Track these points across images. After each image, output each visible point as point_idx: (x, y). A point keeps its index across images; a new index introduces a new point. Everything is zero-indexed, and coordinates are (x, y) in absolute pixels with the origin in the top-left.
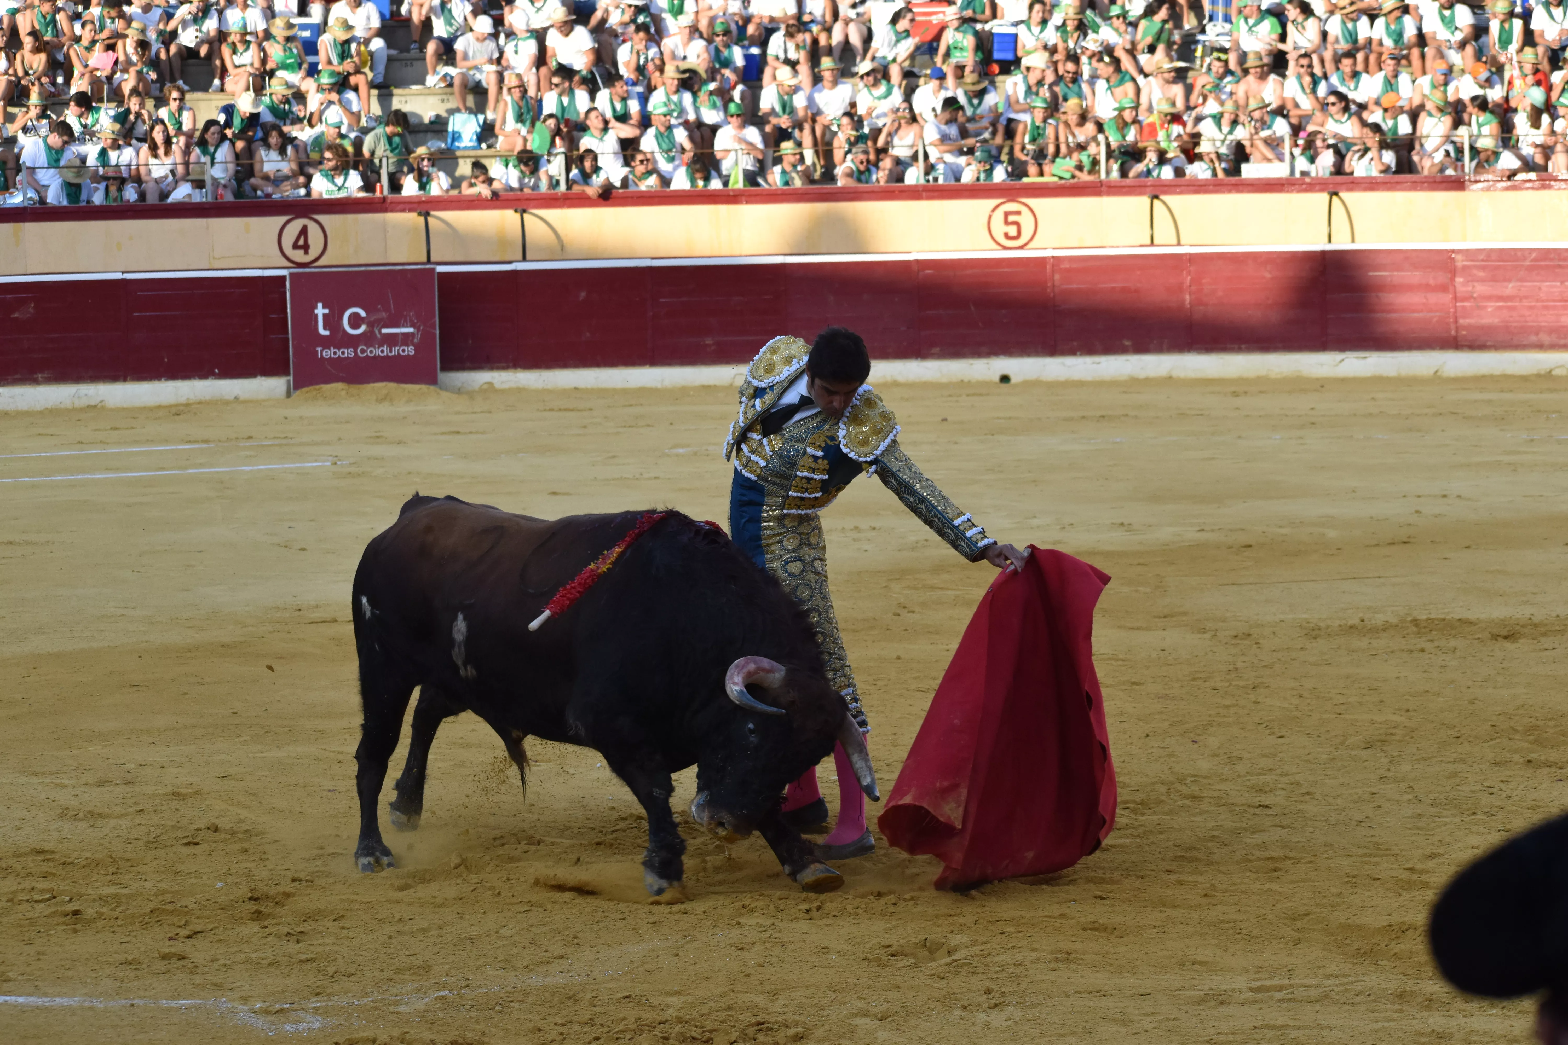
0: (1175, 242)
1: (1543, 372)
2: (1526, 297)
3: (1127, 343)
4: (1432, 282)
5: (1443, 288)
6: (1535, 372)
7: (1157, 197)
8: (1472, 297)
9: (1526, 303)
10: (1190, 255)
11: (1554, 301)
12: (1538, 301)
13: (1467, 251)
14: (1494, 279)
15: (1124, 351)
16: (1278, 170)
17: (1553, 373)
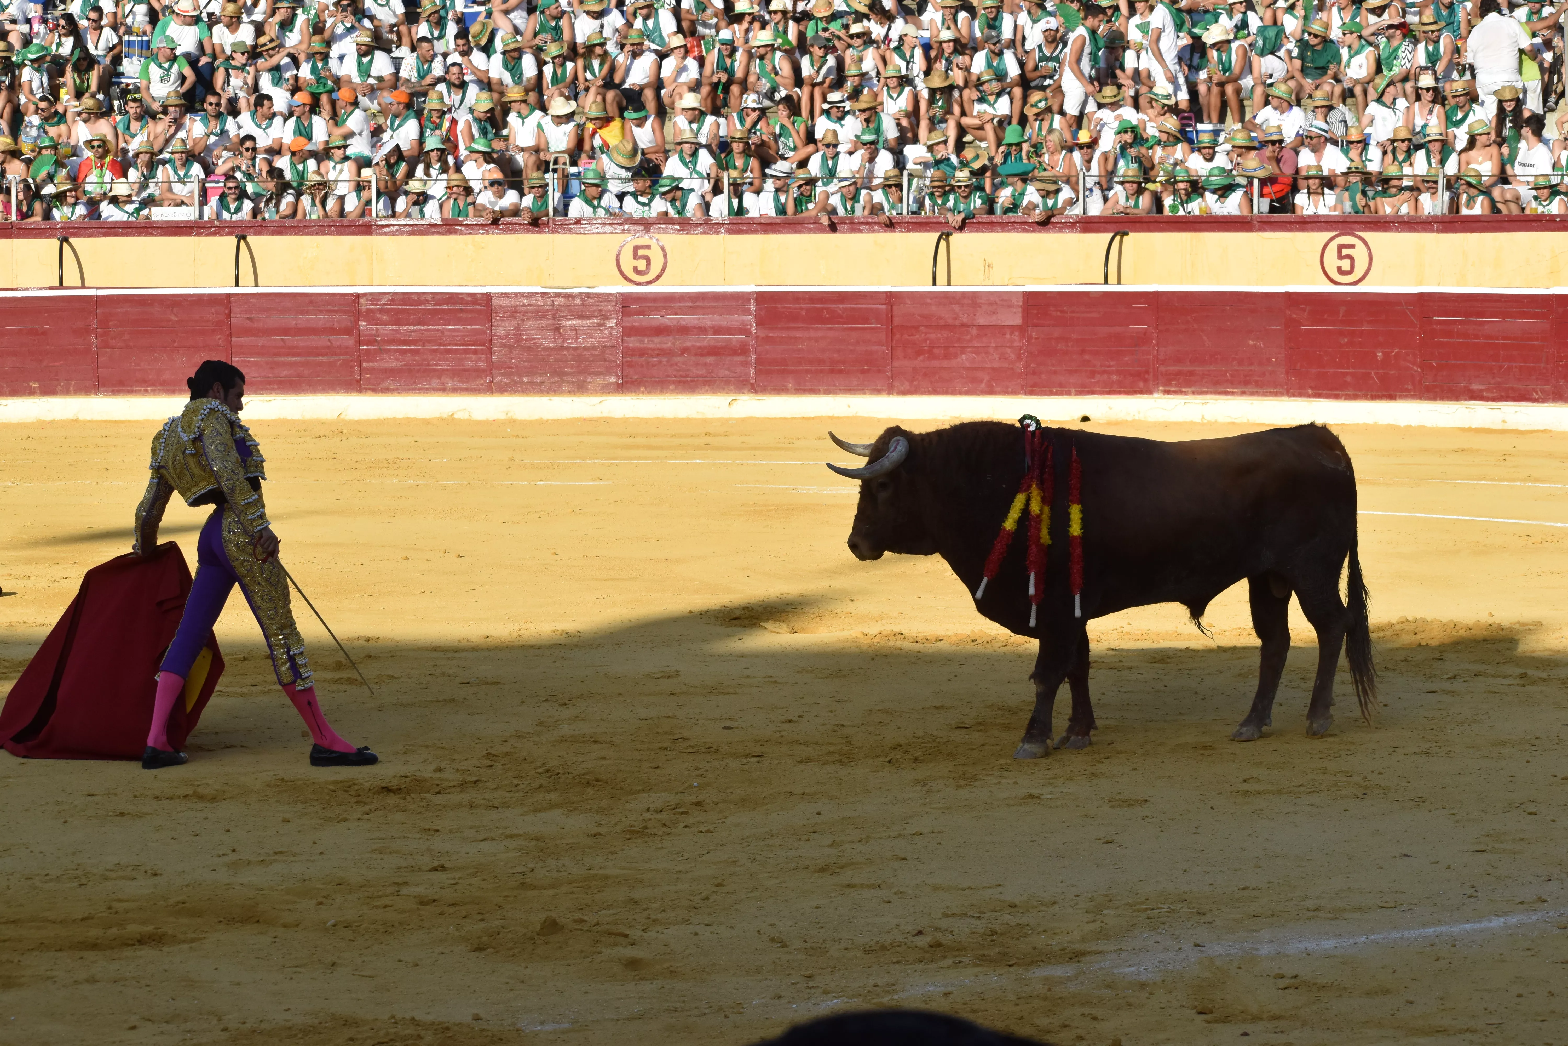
0: (80, 285)
1: (445, 416)
2: (429, 342)
3: (35, 385)
4: (336, 326)
5: (347, 331)
6: (438, 415)
7: (66, 240)
8: (376, 341)
9: (429, 347)
10: (97, 297)
11: (456, 345)
12: (440, 344)
13: (371, 294)
14: (398, 323)
15: (31, 393)
16: (188, 214)
17: (455, 416)
